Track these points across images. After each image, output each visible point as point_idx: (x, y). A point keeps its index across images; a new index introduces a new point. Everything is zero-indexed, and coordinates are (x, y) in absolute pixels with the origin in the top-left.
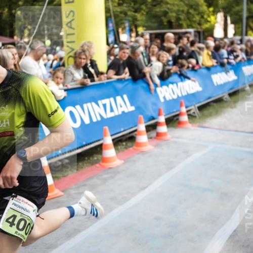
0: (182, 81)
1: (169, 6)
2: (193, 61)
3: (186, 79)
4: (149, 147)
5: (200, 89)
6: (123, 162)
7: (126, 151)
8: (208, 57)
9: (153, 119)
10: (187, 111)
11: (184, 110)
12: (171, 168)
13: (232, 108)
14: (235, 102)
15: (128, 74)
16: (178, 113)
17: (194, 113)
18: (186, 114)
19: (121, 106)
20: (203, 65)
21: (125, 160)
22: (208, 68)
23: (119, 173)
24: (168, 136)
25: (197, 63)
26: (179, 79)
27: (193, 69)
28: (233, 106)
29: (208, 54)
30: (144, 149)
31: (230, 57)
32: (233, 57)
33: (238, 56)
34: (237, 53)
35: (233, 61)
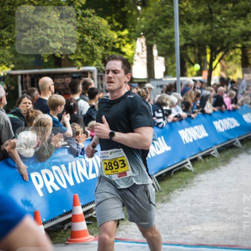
10: (85, 213)
11: (79, 210)
13: (163, 202)
14: (169, 191)
16: (70, 216)
18: (84, 218)
28: (165, 198)
31: (157, 115)
32: (161, 115)
33: (170, 112)
34: (168, 108)
35: (161, 120)
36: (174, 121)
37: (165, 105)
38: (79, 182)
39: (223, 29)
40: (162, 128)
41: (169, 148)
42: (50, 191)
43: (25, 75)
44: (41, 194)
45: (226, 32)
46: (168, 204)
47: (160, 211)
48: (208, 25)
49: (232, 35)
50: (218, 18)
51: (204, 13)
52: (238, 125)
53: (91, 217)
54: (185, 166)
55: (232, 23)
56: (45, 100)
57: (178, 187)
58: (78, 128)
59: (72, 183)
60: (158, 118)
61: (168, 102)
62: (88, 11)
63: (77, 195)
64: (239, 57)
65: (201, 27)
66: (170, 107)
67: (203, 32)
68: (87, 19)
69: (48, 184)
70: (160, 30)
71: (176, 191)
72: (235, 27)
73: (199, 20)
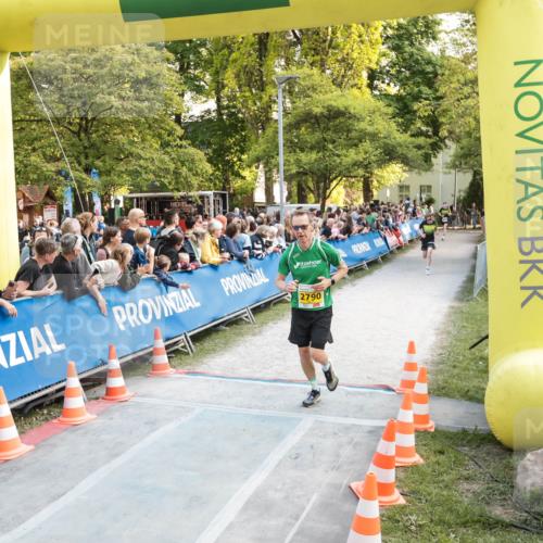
0: (161, 293)
1: (142, 162)
2: (185, 257)
3: (170, 288)
4: (88, 416)
5: (198, 304)
6: (31, 447)
7: (45, 426)
8: (214, 247)
9: (104, 363)
10: (167, 347)
11: (161, 344)
12: (117, 455)
13: (254, 335)
14: (263, 323)
15: (55, 286)
16: (151, 349)
17: (184, 347)
18: (165, 351)
19: (40, 345)
20: (203, 262)
21: (36, 445)
22: (214, 267)
23: (18, 469)
24: (128, 394)
25: (193, 259)
26: (157, 290)
27: (185, 269)
28: (256, 330)
29: (214, 243)
30: (78, 420)
31: (256, 246)
32: (260, 246)
33: (270, 243)
34: (268, 239)
35: (260, 252)
36: (275, 252)
37: (265, 236)
38: (166, 315)
39: (336, 158)
40: (261, 259)
41: (267, 280)
42: (133, 325)
43: (141, 198)
44: (122, 327)
45: (338, 161)
46: (258, 337)
47: (247, 344)
48: (320, 154)
49: (344, 164)
50: (330, 146)
51: (318, 143)
52: (345, 255)
53: (177, 350)
54: (285, 297)
55: (344, 151)
56: (133, 232)
57: (273, 320)
58: (166, 260)
59: (158, 317)
60: (257, 249)
61: (268, 234)
62: (184, 143)
63: (159, 329)
64: (361, 184)
65: (314, 156)
66: (271, 237)
67: (316, 160)
68: (183, 150)
69: (131, 319)
70: (273, 157)
71: (270, 324)
72: (346, 156)
73: (312, 148)
